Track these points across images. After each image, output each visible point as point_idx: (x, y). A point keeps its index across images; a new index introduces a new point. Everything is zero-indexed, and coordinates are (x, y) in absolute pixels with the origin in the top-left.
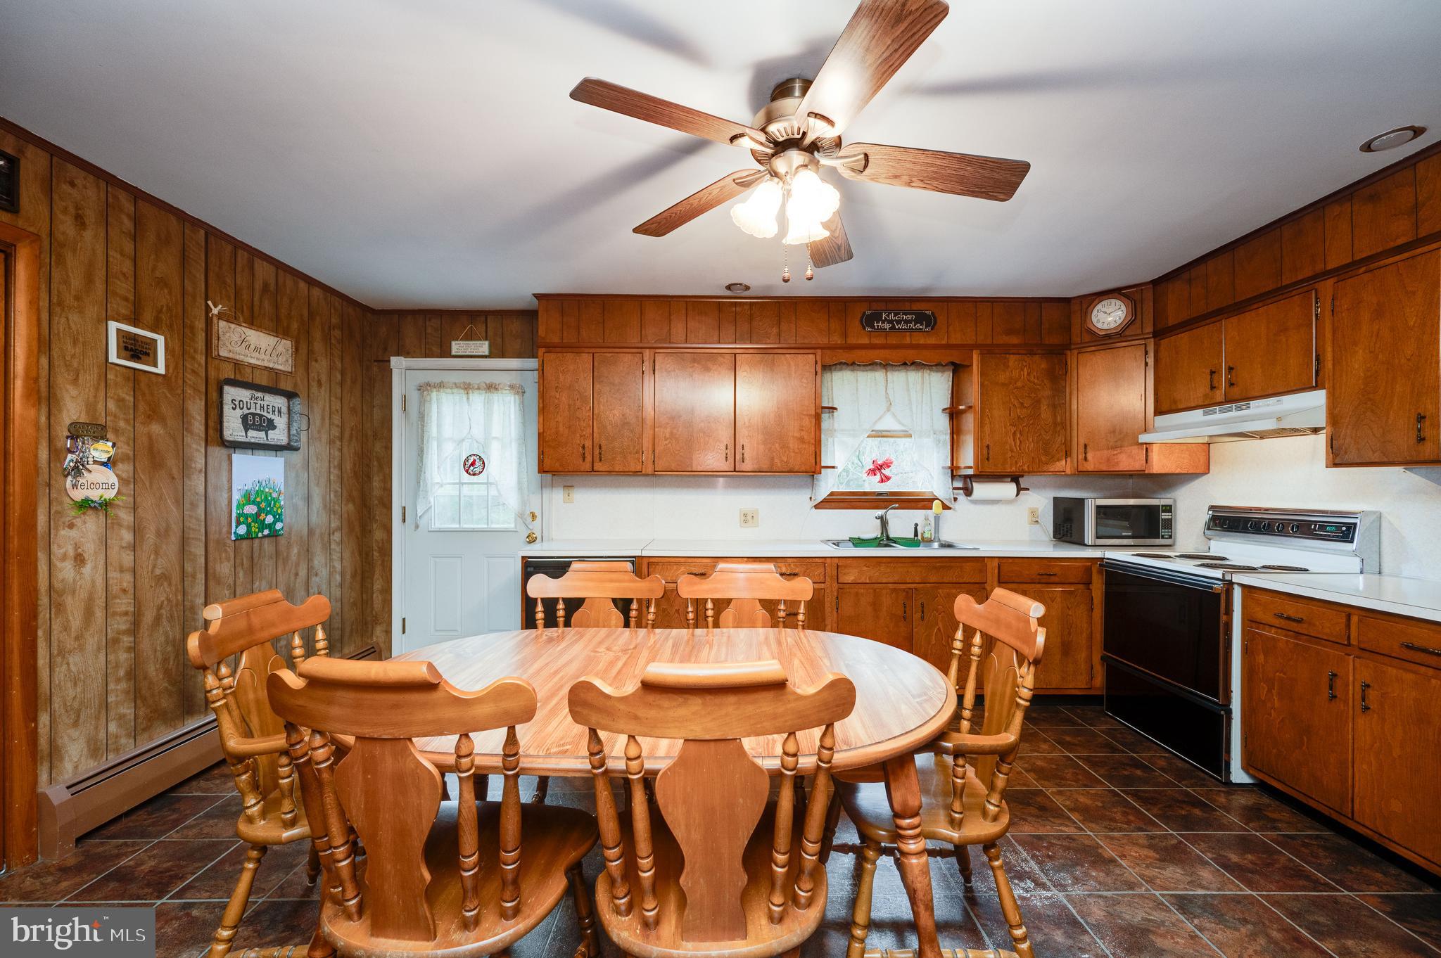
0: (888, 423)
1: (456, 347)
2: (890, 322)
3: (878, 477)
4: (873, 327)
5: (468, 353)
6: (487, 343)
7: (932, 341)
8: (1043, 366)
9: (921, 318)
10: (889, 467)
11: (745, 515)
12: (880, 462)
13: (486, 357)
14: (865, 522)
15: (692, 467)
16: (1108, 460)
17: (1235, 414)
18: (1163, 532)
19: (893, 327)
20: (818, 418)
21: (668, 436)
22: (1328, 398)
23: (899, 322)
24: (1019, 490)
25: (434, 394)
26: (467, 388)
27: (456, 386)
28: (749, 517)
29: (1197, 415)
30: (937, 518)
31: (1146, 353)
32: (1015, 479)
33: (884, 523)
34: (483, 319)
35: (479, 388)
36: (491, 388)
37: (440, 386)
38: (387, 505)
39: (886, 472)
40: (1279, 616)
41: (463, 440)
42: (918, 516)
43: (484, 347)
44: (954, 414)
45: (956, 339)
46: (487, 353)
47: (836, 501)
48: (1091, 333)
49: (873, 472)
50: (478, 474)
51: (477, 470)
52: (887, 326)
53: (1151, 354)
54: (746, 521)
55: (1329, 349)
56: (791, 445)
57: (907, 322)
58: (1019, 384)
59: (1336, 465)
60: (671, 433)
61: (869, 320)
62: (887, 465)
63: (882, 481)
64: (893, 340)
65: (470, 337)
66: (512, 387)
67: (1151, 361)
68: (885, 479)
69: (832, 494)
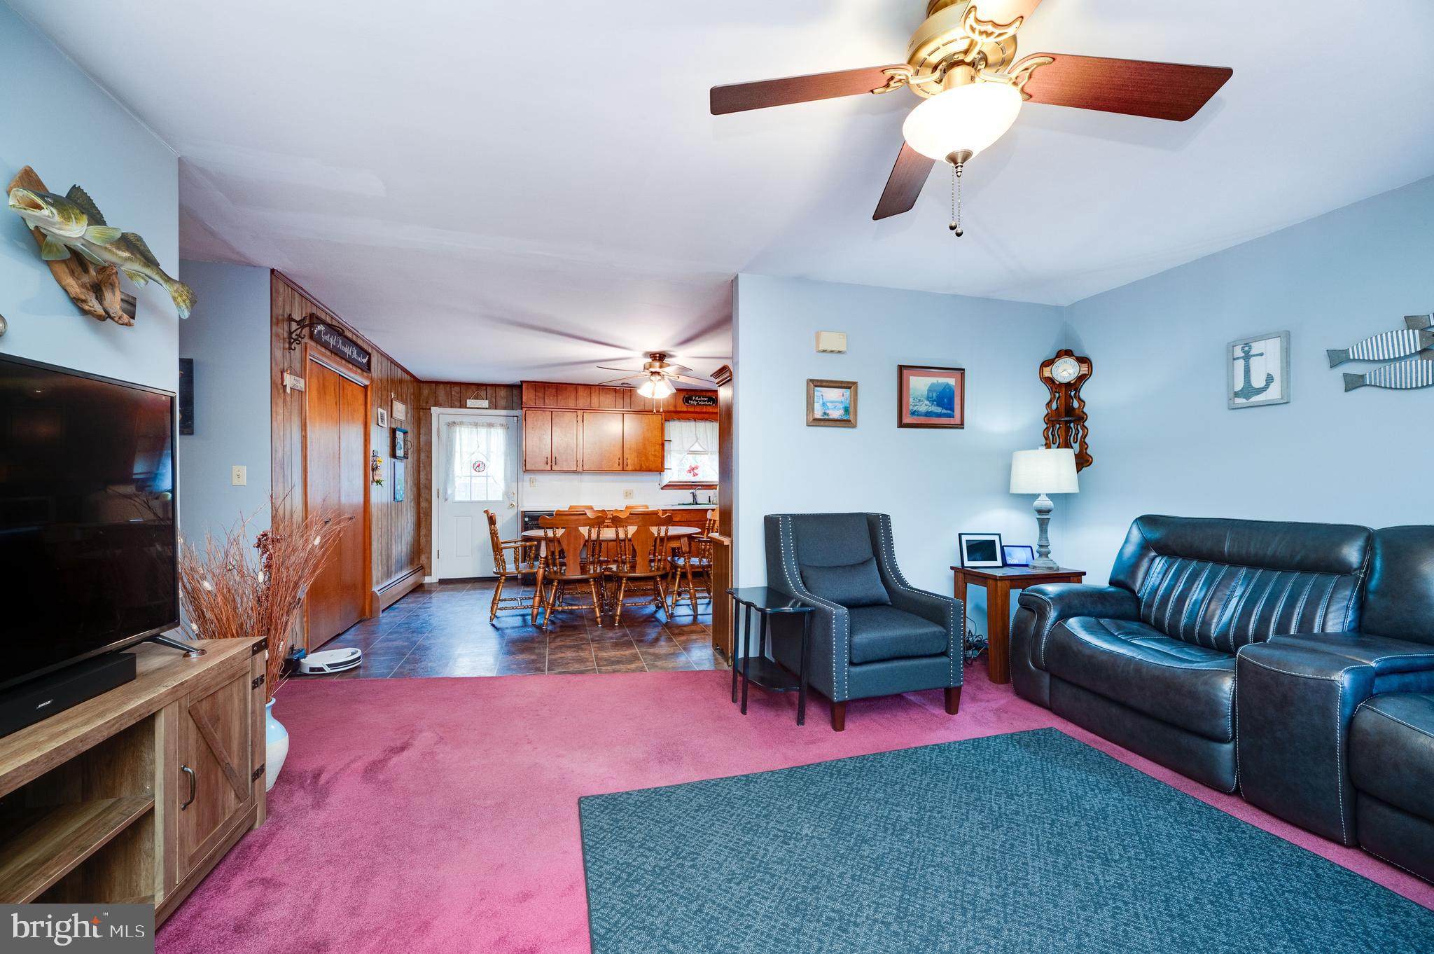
0: (697, 447)
1: (470, 403)
2: (697, 401)
3: (692, 474)
4: (688, 403)
5: (476, 406)
6: (487, 401)
7: (715, 411)
9: (711, 399)
12: (693, 466)
13: (486, 409)
14: (685, 496)
15: (601, 472)
19: (698, 403)
20: (663, 445)
21: (591, 453)
23: (700, 401)
25: (457, 429)
26: (476, 425)
27: (470, 424)
28: (628, 494)
30: (719, 493)
33: (694, 496)
34: (485, 388)
35: (483, 426)
36: (490, 425)
37: (461, 423)
38: (429, 488)
39: (696, 472)
41: (473, 453)
42: (710, 492)
43: (485, 403)
46: (487, 406)
47: (671, 486)
49: (690, 471)
50: (481, 472)
51: (481, 469)
52: (696, 403)
54: (627, 496)
56: (651, 459)
57: (704, 401)
61: (687, 400)
62: (697, 468)
64: (698, 410)
65: (477, 398)
66: (501, 425)
68: (695, 475)
69: (670, 482)
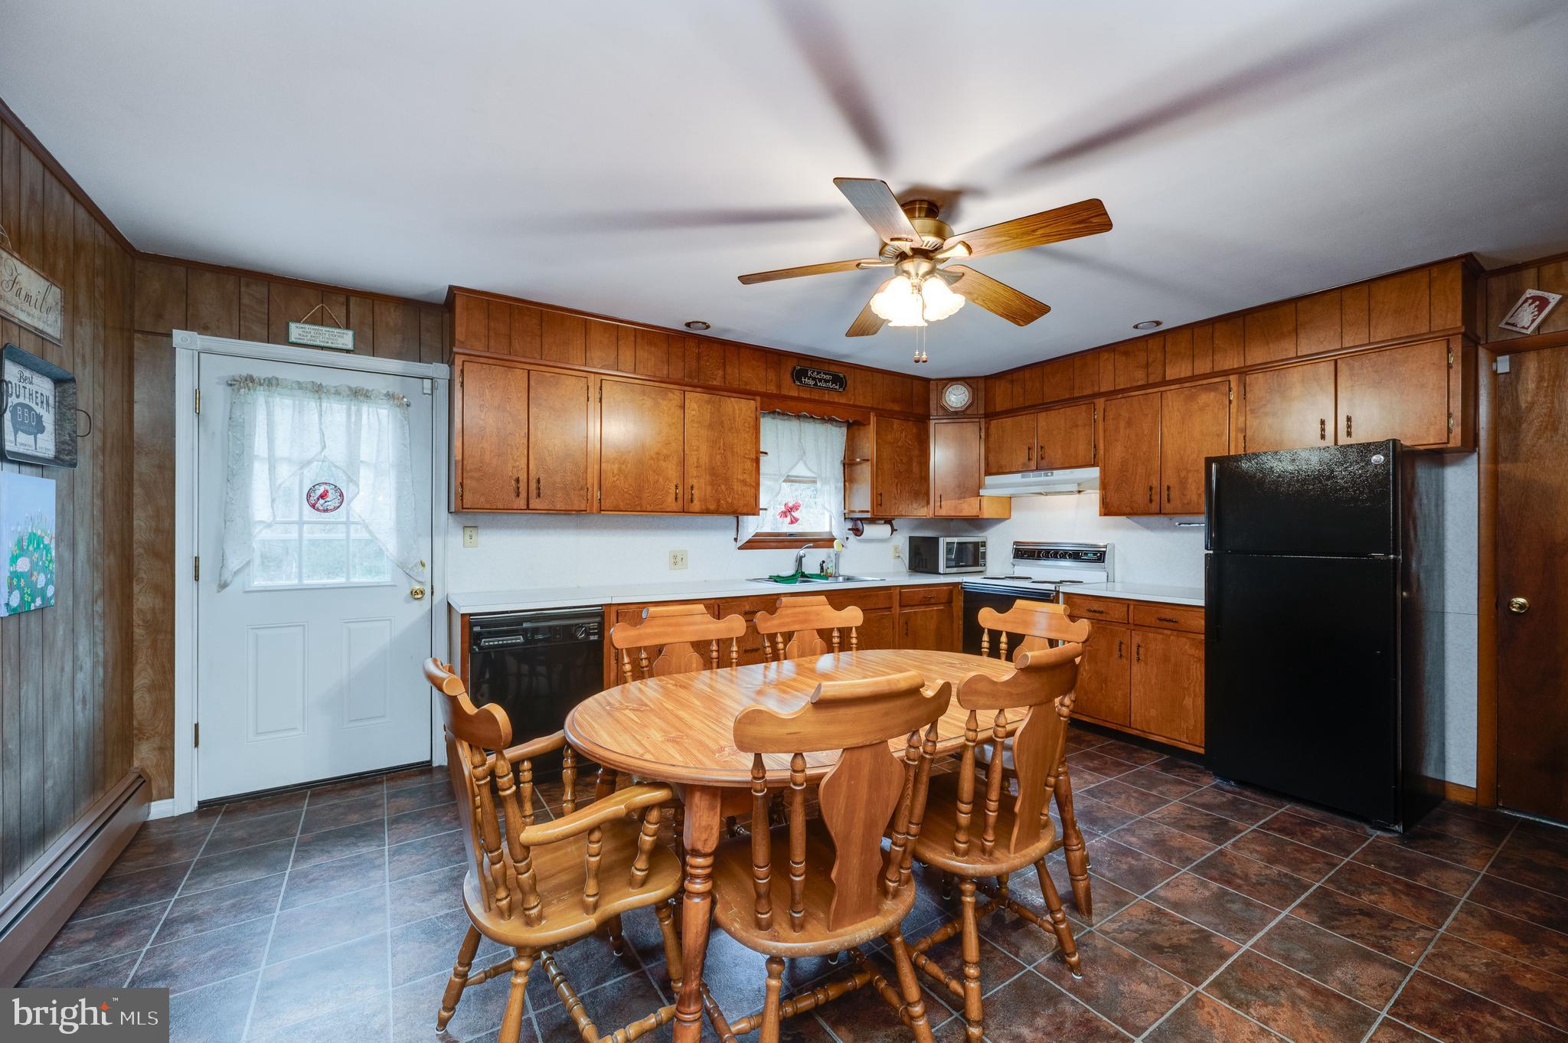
0: (801, 470)
1: (296, 331)
2: (814, 379)
3: (788, 519)
4: (801, 382)
5: (318, 343)
6: (350, 333)
7: (843, 400)
8: (914, 431)
9: (836, 379)
10: (797, 509)
11: (675, 557)
12: (790, 505)
13: (348, 351)
15: (641, 507)
16: (956, 507)
17: (1043, 478)
18: (981, 561)
19: (816, 384)
20: (757, 461)
21: (616, 471)
22: (1101, 472)
23: (820, 380)
24: (893, 530)
25: (260, 397)
26: (318, 390)
27: (300, 386)
28: (679, 559)
29: (1016, 478)
30: (837, 555)
31: (980, 429)
32: (888, 521)
33: (800, 561)
34: (342, 299)
35: (337, 393)
36: (358, 394)
37: (271, 383)
38: (165, 554)
39: (795, 514)
40: (1089, 611)
41: (309, 462)
42: (821, 554)
43: (346, 338)
44: (849, 465)
45: (860, 401)
46: (350, 346)
47: (757, 543)
48: (944, 408)
49: (784, 514)
50: (332, 510)
51: (331, 505)
52: (812, 383)
53: (983, 431)
54: (675, 563)
55: (1101, 442)
56: (735, 487)
57: (826, 381)
58: (900, 444)
59: (1105, 515)
60: (620, 469)
61: (799, 375)
62: (796, 507)
63: (792, 522)
64: (816, 396)
65: (319, 320)
66: (390, 396)
67: (983, 435)
68: (794, 521)
69: (757, 535)
